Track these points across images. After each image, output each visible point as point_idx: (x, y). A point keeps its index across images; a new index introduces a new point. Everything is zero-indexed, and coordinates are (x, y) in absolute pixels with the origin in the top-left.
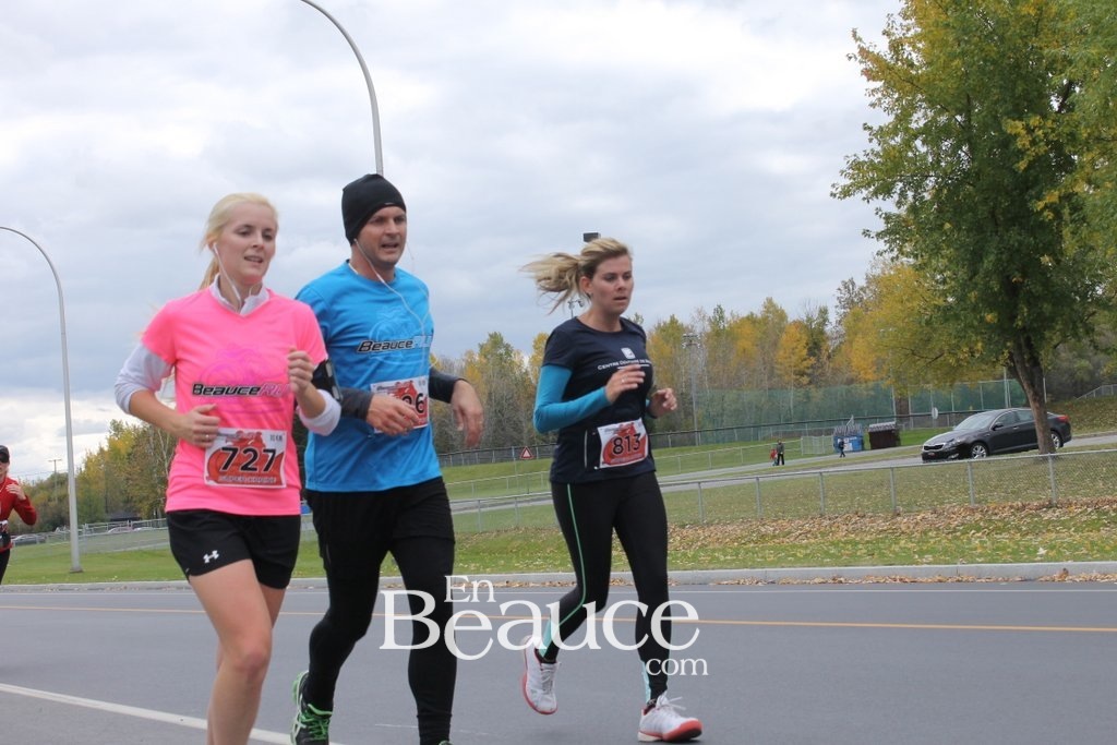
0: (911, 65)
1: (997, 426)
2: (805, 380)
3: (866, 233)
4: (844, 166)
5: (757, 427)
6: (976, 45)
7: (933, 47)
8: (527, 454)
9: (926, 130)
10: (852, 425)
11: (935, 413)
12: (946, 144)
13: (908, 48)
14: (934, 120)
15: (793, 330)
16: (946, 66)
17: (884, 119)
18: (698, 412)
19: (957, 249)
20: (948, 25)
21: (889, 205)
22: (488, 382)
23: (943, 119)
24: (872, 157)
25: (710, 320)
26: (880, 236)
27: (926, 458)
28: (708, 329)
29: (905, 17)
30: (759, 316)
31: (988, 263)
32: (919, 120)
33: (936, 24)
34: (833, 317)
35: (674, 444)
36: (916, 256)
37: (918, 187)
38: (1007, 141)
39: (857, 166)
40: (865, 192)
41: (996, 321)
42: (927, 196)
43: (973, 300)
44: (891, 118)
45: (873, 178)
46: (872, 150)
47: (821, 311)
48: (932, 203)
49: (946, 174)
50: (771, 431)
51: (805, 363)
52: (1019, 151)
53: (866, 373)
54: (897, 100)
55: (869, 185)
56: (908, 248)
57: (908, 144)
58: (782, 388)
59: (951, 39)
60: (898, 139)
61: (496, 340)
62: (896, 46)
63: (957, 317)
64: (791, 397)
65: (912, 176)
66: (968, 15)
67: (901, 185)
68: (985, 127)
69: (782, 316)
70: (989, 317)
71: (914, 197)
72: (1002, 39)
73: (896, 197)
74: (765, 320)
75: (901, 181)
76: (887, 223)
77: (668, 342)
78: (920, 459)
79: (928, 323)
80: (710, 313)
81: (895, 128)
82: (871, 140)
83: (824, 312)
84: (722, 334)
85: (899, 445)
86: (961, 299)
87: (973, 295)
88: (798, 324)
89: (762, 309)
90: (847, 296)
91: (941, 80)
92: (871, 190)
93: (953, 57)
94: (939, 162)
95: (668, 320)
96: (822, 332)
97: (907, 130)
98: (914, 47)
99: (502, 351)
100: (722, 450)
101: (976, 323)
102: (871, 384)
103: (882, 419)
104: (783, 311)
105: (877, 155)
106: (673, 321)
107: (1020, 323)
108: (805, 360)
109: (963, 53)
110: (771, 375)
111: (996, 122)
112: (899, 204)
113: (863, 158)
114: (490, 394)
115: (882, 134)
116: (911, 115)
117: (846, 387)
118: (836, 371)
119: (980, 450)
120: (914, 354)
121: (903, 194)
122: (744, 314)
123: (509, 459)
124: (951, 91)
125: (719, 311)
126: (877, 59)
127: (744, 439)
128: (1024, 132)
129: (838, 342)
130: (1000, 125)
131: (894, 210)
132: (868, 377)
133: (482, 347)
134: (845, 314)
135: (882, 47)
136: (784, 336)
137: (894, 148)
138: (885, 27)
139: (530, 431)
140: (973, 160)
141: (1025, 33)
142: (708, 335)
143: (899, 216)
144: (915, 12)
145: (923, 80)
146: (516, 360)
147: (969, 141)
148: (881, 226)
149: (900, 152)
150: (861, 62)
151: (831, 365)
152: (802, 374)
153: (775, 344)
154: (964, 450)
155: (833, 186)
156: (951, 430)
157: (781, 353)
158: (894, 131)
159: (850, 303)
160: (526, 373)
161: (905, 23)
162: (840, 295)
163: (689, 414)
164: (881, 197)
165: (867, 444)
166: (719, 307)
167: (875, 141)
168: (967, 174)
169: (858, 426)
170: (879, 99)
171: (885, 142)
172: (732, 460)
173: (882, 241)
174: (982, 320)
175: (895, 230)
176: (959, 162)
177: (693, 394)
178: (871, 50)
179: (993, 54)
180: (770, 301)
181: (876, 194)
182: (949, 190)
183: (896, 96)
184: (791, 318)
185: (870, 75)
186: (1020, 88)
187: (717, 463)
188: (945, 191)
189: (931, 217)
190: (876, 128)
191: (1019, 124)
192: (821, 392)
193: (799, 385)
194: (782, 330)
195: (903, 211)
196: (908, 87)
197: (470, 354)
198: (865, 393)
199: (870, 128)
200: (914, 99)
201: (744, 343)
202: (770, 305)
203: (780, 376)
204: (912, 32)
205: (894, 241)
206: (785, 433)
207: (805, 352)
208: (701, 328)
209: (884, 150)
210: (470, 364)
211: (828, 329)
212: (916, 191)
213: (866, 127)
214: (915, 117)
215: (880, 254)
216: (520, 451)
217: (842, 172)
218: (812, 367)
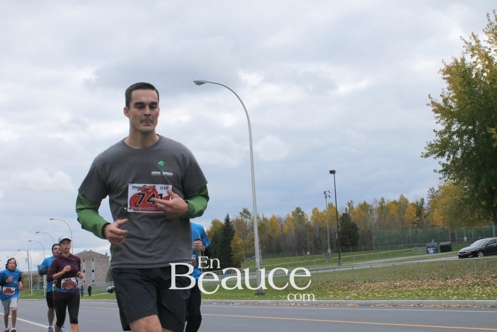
0: (451, 107)
1: (487, 245)
2: (416, 225)
3: (435, 171)
4: (426, 146)
5: (397, 243)
6: (476, 100)
7: (460, 101)
8: (308, 253)
9: (458, 132)
10: (433, 243)
11: (465, 239)
12: (465, 137)
13: (450, 101)
14: (460, 128)
15: (411, 207)
16: (465, 107)
17: (441, 127)
18: (374, 238)
19: (471, 177)
20: (465, 93)
21: (444, 160)
22: (295, 226)
23: (464, 128)
24: (437, 142)
25: (379, 202)
26: (440, 172)
27: (460, 257)
28: (378, 206)
29: (449, 90)
30: (398, 201)
31: (483, 182)
32: (455, 128)
33: (461, 92)
34: (426, 202)
35: (365, 250)
36: (454, 180)
37: (455, 153)
38: (489, 136)
39: (431, 145)
40: (434, 155)
41: (486, 205)
42: (459, 157)
43: (477, 196)
44: (444, 127)
45: (437, 150)
46: (437, 140)
47: (421, 200)
48: (460, 159)
49: (465, 148)
50: (402, 245)
51: (415, 219)
52: (494, 139)
53: (439, 223)
54: (446, 120)
55: (436, 152)
56: (452, 176)
57: (450, 137)
58: (407, 228)
59: (467, 98)
60: (447, 135)
61: (298, 210)
62: (445, 101)
63: (470, 203)
64: (410, 232)
65: (452, 150)
66: (473, 89)
67: (448, 152)
68: (480, 131)
69: (406, 201)
70: (483, 203)
71: (453, 157)
72: (486, 98)
73: (446, 157)
74: (400, 203)
75: (448, 151)
76: (443, 167)
77: (363, 211)
78: (458, 257)
79: (459, 205)
80: (379, 200)
81: (446, 131)
82: (436, 136)
83: (423, 200)
84: (384, 208)
85: (451, 251)
86: (472, 196)
87: (477, 195)
88: (413, 204)
89: (399, 198)
90: (432, 194)
91: (463, 113)
92: (437, 154)
93: (468, 104)
94: (462, 144)
95: (363, 203)
96: (422, 207)
97: (450, 132)
98: (452, 101)
99: (301, 214)
100: (383, 252)
101: (478, 205)
102: (441, 227)
103: (445, 241)
104: (407, 200)
105: (439, 141)
106: (365, 203)
107: (495, 205)
108: (415, 218)
109: (471, 103)
110: (403, 223)
111: (484, 129)
112: (448, 160)
113: (433, 143)
114: (296, 230)
115: (441, 133)
116: (451, 126)
117: (431, 228)
118: (428, 222)
119: (481, 254)
120: (456, 216)
121: (449, 156)
122: (392, 200)
123: (302, 255)
124: (467, 117)
125: (383, 199)
126: (438, 105)
127: (392, 248)
128: (495, 132)
129: (428, 211)
130: (486, 129)
131: (446, 162)
132: (440, 225)
133: (293, 212)
134: (431, 201)
135: (440, 101)
136: (407, 209)
137: (445, 138)
138: (441, 94)
139: (311, 244)
140: (475, 143)
141: (495, 95)
142: (378, 208)
143: (447, 164)
144: (453, 88)
145: (456, 113)
146: (306, 217)
147: (474, 136)
148: (441, 168)
149: (447, 140)
150: (432, 107)
151: (426, 220)
152: (415, 223)
153: (404, 212)
154: (475, 254)
155: (422, 153)
156: (470, 246)
157: (406, 215)
158: (445, 132)
159: (433, 196)
160: (310, 222)
161: (449, 92)
162: (428, 193)
163: (371, 238)
164: (440, 157)
165: (439, 251)
166: (383, 198)
167: (438, 136)
168: (473, 149)
169: (436, 243)
170: (439, 120)
171: (442, 136)
172: (386, 256)
173: (441, 174)
174: (480, 204)
175: (446, 170)
176: (470, 144)
177: (373, 231)
178: (436, 102)
179: (482, 103)
180: (402, 195)
181: (438, 156)
182: (467, 155)
183: (446, 119)
184: (410, 203)
185: (436, 111)
186: (494, 116)
187: (381, 257)
188: (465, 155)
189: (460, 165)
190: (438, 131)
191: (493, 129)
192: (421, 231)
193: (413, 228)
194: (406, 207)
195: (449, 163)
196: (450, 116)
197: (288, 215)
198: (439, 231)
199: (436, 131)
200: (453, 120)
201: (393, 212)
202: (402, 198)
203: (406, 224)
204: (451, 95)
205: (446, 174)
206: (408, 246)
207: (415, 215)
208: (375, 206)
209: (441, 140)
210: (289, 218)
211: (424, 206)
212: (454, 155)
213: (435, 131)
214: (453, 127)
215: (440, 179)
216: (306, 252)
217: (425, 148)
218: (418, 221)
